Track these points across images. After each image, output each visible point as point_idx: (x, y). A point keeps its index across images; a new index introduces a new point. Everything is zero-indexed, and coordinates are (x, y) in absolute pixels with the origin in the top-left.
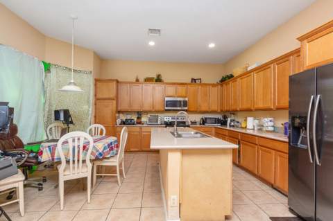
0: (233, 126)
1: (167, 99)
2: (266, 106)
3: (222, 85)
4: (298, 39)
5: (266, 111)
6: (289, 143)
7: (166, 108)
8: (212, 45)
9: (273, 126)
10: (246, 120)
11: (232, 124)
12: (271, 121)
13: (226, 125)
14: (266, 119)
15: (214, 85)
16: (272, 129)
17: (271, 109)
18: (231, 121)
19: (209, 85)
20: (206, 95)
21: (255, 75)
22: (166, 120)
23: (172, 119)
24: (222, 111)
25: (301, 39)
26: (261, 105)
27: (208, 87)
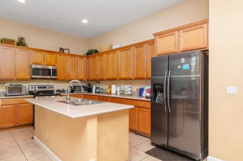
0: (99, 92)
1: (34, 66)
2: (128, 76)
3: (88, 58)
4: (153, 34)
5: (127, 80)
6: (151, 101)
7: (33, 76)
8: (85, 21)
9: (131, 91)
10: (110, 87)
11: (97, 91)
12: (130, 87)
13: (92, 92)
14: (127, 86)
15: (81, 57)
16: (130, 93)
17: (131, 79)
18: (96, 88)
19: (77, 56)
20: (75, 65)
21: (119, 53)
22: (31, 90)
23: (39, 88)
24: (88, 80)
25: (155, 35)
26: (123, 76)
27: (76, 57)
